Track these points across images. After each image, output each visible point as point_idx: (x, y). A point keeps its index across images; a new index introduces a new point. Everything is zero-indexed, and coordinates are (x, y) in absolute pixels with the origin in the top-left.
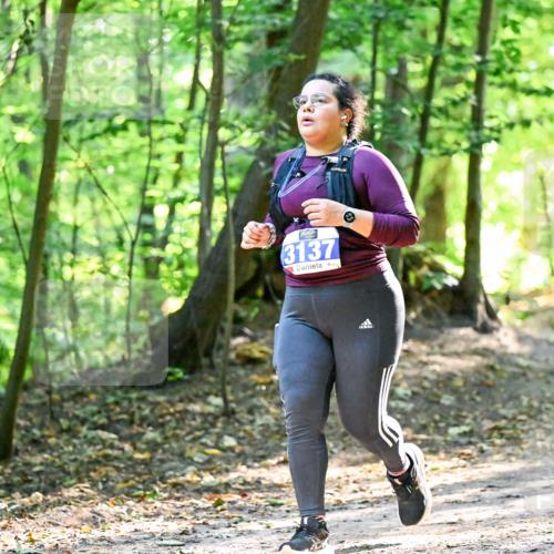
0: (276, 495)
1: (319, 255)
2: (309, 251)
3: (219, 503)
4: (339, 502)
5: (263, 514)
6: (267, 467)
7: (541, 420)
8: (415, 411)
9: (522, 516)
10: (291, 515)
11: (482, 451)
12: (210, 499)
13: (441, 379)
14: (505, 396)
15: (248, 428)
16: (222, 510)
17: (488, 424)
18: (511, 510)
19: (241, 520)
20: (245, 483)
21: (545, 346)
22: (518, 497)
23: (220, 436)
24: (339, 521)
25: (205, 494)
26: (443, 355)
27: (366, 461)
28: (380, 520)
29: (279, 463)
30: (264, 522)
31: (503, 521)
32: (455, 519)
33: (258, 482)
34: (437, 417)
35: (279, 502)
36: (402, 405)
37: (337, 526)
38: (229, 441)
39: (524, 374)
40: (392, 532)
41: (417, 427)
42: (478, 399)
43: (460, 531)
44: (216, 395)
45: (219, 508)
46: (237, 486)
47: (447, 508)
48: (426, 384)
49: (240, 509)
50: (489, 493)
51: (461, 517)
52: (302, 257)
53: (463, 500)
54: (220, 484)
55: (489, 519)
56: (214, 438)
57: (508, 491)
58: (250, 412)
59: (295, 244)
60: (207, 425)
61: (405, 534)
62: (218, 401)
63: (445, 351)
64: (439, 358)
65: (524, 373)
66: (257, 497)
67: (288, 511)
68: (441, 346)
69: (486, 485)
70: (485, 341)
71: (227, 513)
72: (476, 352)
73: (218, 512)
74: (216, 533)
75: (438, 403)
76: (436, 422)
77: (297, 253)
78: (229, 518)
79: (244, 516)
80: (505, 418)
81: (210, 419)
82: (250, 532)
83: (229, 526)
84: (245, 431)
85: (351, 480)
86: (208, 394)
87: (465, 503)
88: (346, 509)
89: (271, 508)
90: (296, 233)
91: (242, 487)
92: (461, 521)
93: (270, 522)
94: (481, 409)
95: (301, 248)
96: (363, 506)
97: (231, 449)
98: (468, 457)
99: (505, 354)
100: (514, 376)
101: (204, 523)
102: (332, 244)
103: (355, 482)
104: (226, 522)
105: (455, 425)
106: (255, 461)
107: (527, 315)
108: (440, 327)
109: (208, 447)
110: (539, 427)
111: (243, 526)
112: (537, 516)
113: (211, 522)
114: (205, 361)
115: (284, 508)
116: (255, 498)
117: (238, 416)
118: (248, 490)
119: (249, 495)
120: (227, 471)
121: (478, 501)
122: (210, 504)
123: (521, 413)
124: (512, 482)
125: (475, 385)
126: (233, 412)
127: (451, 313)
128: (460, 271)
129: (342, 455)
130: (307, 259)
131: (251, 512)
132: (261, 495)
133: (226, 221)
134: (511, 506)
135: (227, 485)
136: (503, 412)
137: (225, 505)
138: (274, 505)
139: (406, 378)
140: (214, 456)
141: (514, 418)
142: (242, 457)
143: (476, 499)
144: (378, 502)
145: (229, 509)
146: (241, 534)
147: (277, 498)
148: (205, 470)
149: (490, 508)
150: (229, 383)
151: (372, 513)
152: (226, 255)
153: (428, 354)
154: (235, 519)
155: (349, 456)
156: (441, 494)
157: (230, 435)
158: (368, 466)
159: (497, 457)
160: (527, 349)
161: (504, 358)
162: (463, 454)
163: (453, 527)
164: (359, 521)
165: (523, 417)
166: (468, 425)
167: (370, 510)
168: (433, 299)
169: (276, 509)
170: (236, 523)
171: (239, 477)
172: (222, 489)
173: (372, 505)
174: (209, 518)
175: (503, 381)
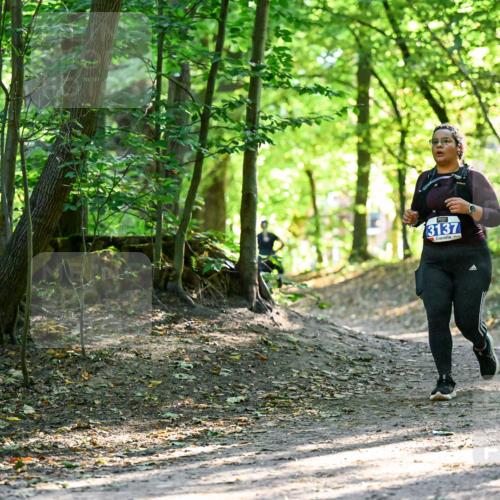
0: (71, 458)
1: (449, 231)
2: (443, 229)
3: (20, 465)
4: (128, 464)
5: (59, 476)
6: (62, 432)
7: (310, 390)
8: (197, 382)
9: (293, 477)
10: (85, 476)
11: (258, 418)
12: (11, 462)
13: (221, 353)
14: (278, 369)
15: (45, 397)
16: (22, 472)
17: (262, 394)
18: (285, 471)
19: (40, 480)
20: (43, 447)
21: (313, 323)
22: (290, 459)
23: (20, 405)
24: (127, 482)
25: (7, 458)
26: (222, 332)
27: (153, 427)
28: (165, 481)
29: (73, 430)
30: (61, 482)
31: (277, 481)
32: (233, 479)
33: (55, 446)
34: (216, 387)
35: (74, 464)
36: (185, 376)
37: (126, 486)
38: (29, 410)
39: (295, 349)
40: (176, 491)
41: (199, 396)
42: (253, 371)
43: (237, 490)
44: (16, 368)
45: (19, 470)
46: (36, 450)
47: (225, 470)
48: (206, 358)
49: (39, 471)
50: (263, 456)
51: (238, 477)
52: (439, 232)
53: (240, 462)
54: (20, 448)
55: (264, 480)
56: (14, 406)
57: (280, 454)
58: (47, 383)
59: (435, 225)
60: (9, 395)
61: (187, 493)
62: (18, 373)
63: (224, 328)
64: (218, 335)
65: (294, 347)
66: (54, 460)
67: (82, 473)
68: (220, 324)
69: (260, 448)
70: (259, 319)
71: (26, 475)
72: (251, 329)
73: (18, 474)
74: (17, 492)
75: (218, 375)
76: (215, 392)
77: (436, 230)
78: (28, 479)
79: (42, 478)
80: (278, 388)
81: (11, 389)
82: (48, 492)
83: (29, 486)
84: (43, 400)
85: (139, 444)
86: (9, 367)
87: (241, 464)
88: (135, 470)
89: (66, 470)
90: (435, 218)
91: (40, 451)
92: (238, 481)
93: (65, 482)
94: (256, 379)
95: (438, 227)
96: (149, 467)
97: (30, 416)
98: (245, 424)
99: (278, 331)
100: (286, 350)
101: (6, 484)
102: (456, 225)
103: (142, 446)
104: (25, 483)
105: (233, 395)
106: (52, 427)
107: (297, 295)
108: (219, 306)
109: (10, 415)
110: (308, 396)
111: (41, 486)
112: (307, 476)
113: (12, 483)
114: (6, 337)
115: (78, 470)
116: (53, 461)
117: (35, 387)
118: (46, 454)
119: (47, 458)
120: (27, 436)
121: (253, 463)
122: (10, 466)
123: (292, 384)
124: (283, 446)
125: (250, 358)
126: (32, 383)
127: (229, 294)
128: (237, 256)
129: (131, 422)
130: (442, 234)
131: (48, 473)
132: (57, 458)
133: (25, 210)
134: (284, 467)
135: (27, 449)
136: (275, 382)
137: (25, 467)
138: (69, 467)
139: (188, 352)
140: (14, 422)
141: (286, 389)
142: (41, 425)
143: (252, 461)
144: (163, 464)
145: (28, 471)
146: (40, 492)
147: (72, 461)
148: (6, 436)
149: (264, 469)
150: (28, 357)
151: (158, 474)
152: (25, 240)
153: (209, 331)
154: (34, 480)
155: (137, 423)
156: (220, 457)
157: (29, 404)
158: (155, 432)
159: (270, 424)
160: (297, 327)
161: (277, 334)
162: (240, 420)
163: (230, 487)
164: (147, 481)
165: (294, 388)
166: (244, 395)
167: (156, 471)
168: (212, 281)
169: (71, 471)
170: (35, 483)
171: (37, 442)
172: (21, 452)
173: (158, 467)
174: (10, 479)
175: (276, 356)
